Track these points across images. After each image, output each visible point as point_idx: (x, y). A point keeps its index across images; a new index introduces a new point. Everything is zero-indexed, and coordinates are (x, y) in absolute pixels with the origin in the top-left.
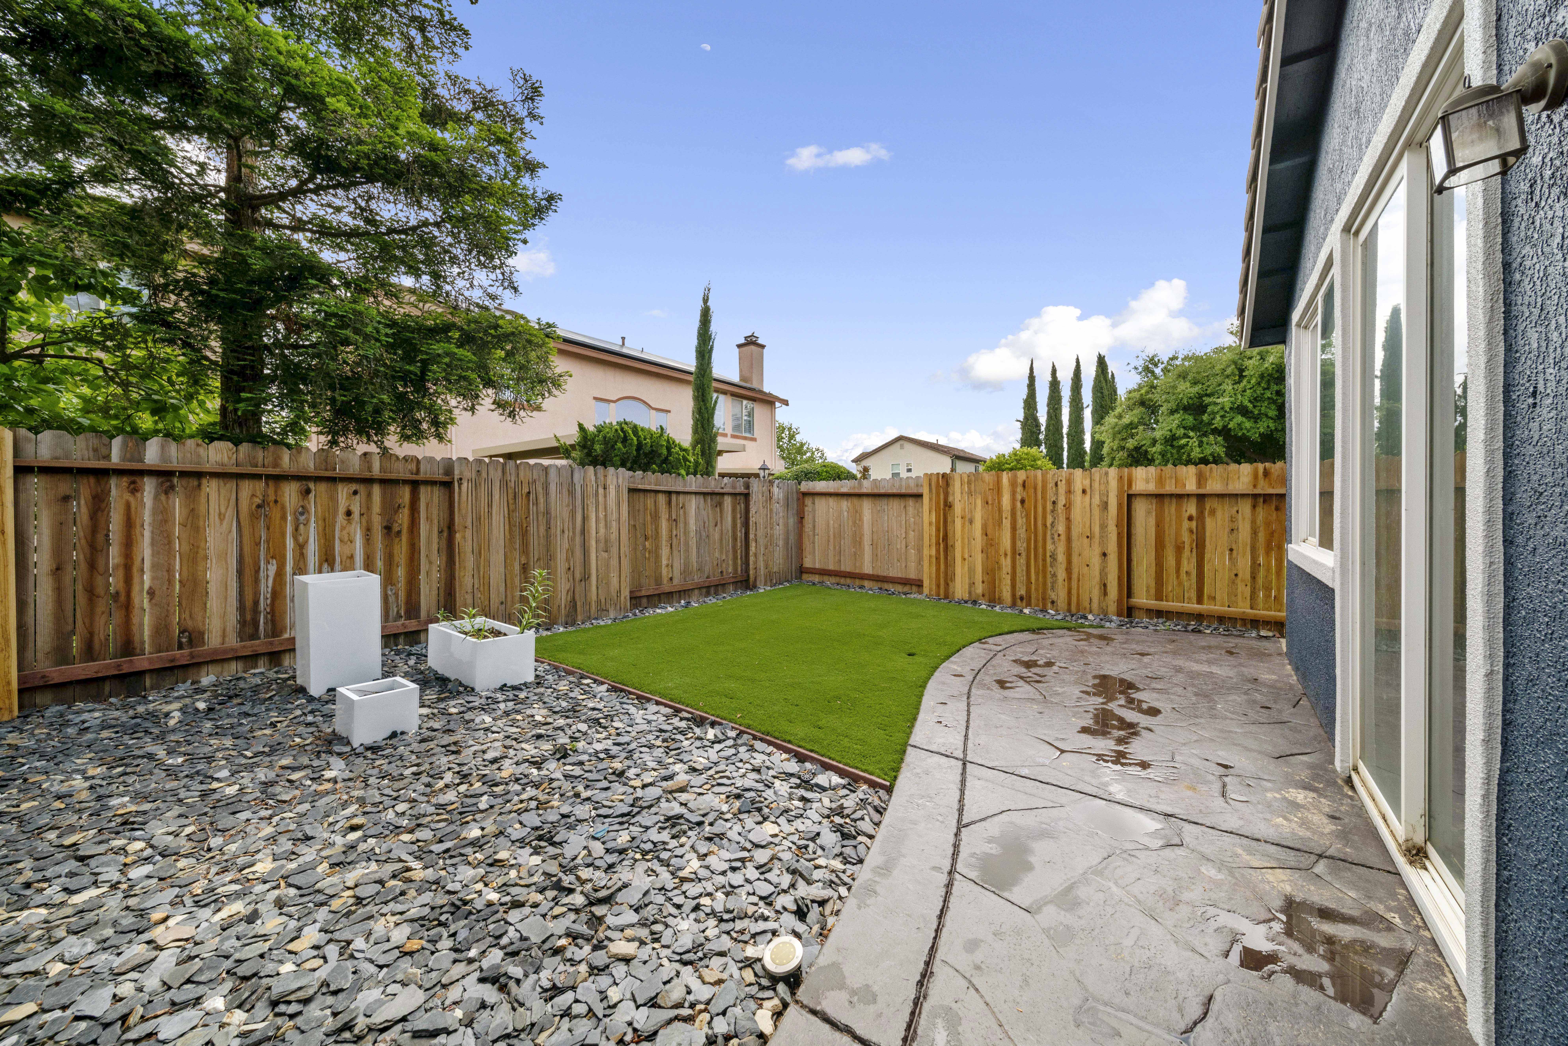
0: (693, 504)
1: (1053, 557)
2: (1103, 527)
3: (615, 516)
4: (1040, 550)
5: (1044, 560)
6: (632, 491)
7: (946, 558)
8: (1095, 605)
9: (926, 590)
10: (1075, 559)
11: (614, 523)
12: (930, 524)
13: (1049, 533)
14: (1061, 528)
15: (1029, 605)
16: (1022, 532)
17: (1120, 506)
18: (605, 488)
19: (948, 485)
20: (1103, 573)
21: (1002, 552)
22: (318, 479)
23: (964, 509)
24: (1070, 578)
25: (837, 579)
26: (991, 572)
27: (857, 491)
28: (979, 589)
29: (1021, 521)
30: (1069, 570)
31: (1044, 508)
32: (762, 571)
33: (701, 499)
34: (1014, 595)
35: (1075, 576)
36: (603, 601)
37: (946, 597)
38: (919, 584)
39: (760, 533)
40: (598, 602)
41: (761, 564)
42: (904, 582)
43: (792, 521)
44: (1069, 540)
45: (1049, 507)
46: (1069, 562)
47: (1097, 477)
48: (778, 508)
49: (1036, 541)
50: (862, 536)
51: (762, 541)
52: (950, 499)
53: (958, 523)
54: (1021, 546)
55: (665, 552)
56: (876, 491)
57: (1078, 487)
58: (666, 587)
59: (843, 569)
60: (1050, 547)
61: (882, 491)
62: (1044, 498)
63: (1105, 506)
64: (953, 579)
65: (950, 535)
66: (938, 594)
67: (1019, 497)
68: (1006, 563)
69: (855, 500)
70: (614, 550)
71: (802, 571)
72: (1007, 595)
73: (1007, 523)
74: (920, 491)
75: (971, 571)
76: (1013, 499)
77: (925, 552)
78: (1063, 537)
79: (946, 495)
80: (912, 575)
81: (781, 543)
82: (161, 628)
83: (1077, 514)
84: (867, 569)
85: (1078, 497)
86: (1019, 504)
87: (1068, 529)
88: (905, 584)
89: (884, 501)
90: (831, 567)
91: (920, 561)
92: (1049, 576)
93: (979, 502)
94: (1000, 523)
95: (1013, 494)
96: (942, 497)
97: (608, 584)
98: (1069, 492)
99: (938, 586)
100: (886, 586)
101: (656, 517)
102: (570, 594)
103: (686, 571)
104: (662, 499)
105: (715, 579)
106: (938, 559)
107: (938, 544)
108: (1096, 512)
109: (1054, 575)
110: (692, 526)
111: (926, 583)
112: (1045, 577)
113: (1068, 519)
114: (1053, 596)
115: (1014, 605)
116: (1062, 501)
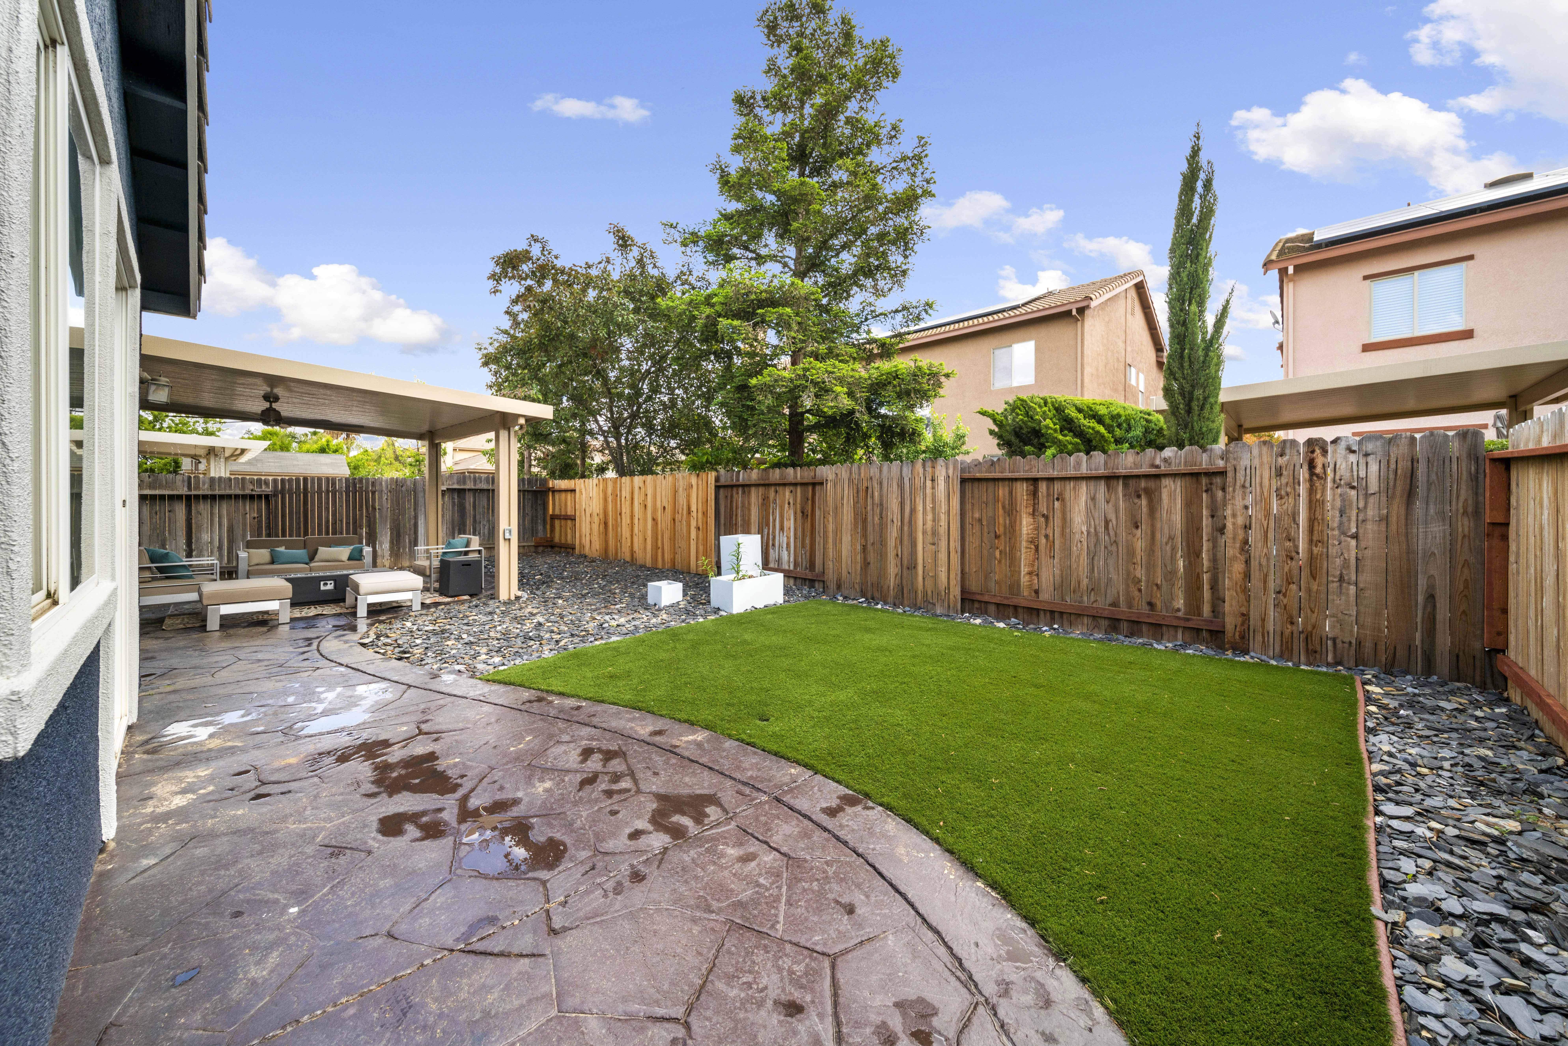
3: (944, 508)
11: (943, 516)
18: (933, 480)
36: (929, 593)
40: (925, 593)
55: (1026, 555)
58: (1029, 602)
70: (943, 544)
97: (935, 577)
101: (1011, 511)
102: (898, 577)
103: (1064, 587)
104: (1022, 489)
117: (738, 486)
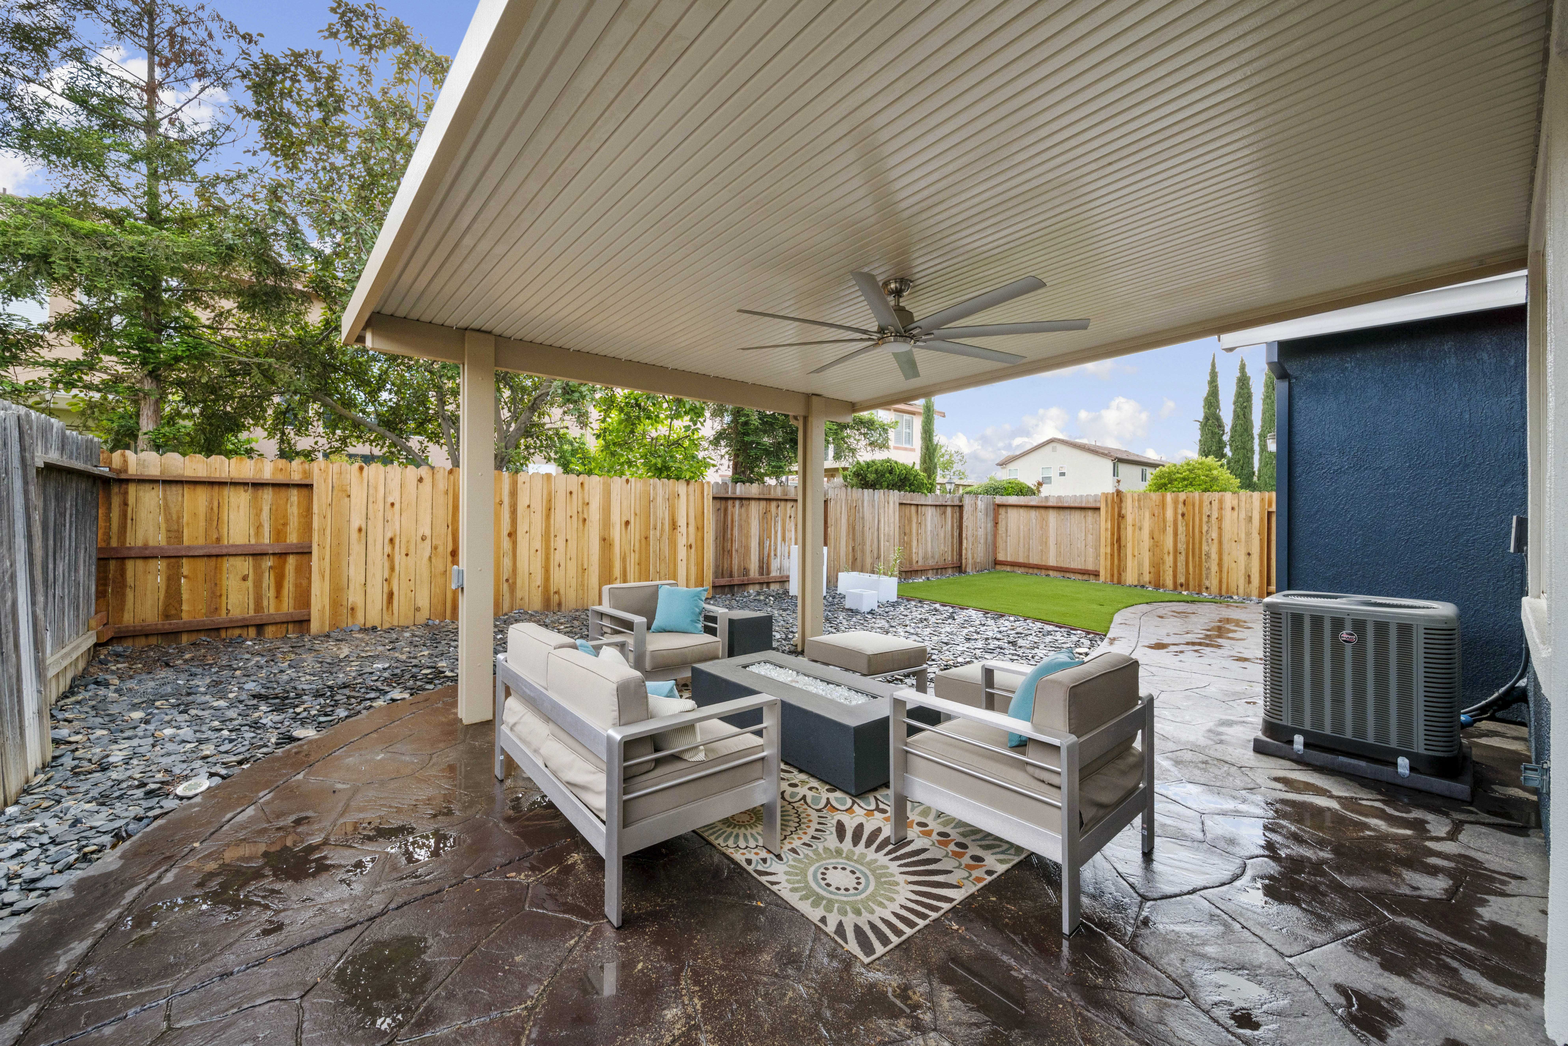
0: (930, 512)
1: (1208, 555)
2: (1248, 534)
3: (892, 520)
4: (1197, 550)
5: (1200, 558)
6: (901, 504)
7: (1119, 555)
8: (1241, 591)
9: (1102, 578)
10: (1225, 558)
11: (892, 525)
12: (1106, 529)
13: (1204, 539)
14: (1214, 535)
15: (1187, 589)
16: (1182, 537)
17: (1261, 520)
18: (888, 503)
19: (1121, 501)
20: (1248, 567)
21: (1166, 551)
22: (781, 500)
23: (1134, 520)
24: (1221, 571)
25: (1026, 570)
26: (1157, 567)
27: (1044, 504)
28: (1147, 578)
29: (1181, 529)
30: (1220, 565)
31: (1201, 520)
32: (970, 561)
33: (934, 509)
34: (1175, 583)
35: (1225, 570)
37: (1119, 583)
38: (1096, 574)
39: (970, 533)
41: (970, 556)
42: (1084, 572)
43: (990, 525)
44: (1220, 543)
45: (1205, 519)
46: (1220, 559)
47: (1243, 498)
48: (981, 515)
49: (1193, 544)
50: (1047, 537)
51: (970, 539)
52: (1123, 512)
53: (1130, 529)
54: (1181, 547)
55: (914, 543)
56: (1060, 505)
57: (1228, 505)
58: (915, 567)
59: (1031, 561)
60: (1205, 548)
61: (1066, 505)
62: (1200, 512)
63: (1250, 519)
64: (1125, 570)
65: (1123, 538)
66: (1112, 581)
67: (1180, 512)
68: (1169, 560)
69: (1043, 511)
70: (892, 541)
71: (996, 563)
72: (1169, 582)
73: (1170, 530)
74: (1098, 505)
75: (1140, 565)
76: (1176, 513)
77: (1102, 550)
78: (1216, 541)
79: (1120, 508)
80: (1090, 567)
81: (982, 541)
82: (739, 566)
83: (1227, 524)
84: (1052, 562)
85: (1227, 512)
86: (1180, 517)
87: (1220, 536)
88: (1084, 574)
89: (1068, 512)
90: (1021, 560)
91: (1098, 556)
92: (1204, 569)
93: (1147, 515)
94: (1164, 530)
95: (1176, 509)
96: (1116, 510)
98: (1221, 509)
99: (1112, 575)
100: (1068, 575)
101: (911, 521)
103: (925, 558)
104: (914, 509)
105: (941, 564)
106: (1112, 555)
107: (1112, 544)
108: (1243, 524)
109: (1208, 569)
110: (929, 528)
111: (1102, 573)
112: (1201, 570)
113: (1220, 528)
114: (1207, 583)
115: (1175, 588)
116: (1215, 515)
117: (734, 499)
